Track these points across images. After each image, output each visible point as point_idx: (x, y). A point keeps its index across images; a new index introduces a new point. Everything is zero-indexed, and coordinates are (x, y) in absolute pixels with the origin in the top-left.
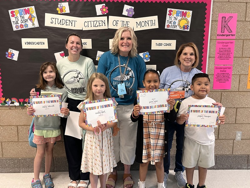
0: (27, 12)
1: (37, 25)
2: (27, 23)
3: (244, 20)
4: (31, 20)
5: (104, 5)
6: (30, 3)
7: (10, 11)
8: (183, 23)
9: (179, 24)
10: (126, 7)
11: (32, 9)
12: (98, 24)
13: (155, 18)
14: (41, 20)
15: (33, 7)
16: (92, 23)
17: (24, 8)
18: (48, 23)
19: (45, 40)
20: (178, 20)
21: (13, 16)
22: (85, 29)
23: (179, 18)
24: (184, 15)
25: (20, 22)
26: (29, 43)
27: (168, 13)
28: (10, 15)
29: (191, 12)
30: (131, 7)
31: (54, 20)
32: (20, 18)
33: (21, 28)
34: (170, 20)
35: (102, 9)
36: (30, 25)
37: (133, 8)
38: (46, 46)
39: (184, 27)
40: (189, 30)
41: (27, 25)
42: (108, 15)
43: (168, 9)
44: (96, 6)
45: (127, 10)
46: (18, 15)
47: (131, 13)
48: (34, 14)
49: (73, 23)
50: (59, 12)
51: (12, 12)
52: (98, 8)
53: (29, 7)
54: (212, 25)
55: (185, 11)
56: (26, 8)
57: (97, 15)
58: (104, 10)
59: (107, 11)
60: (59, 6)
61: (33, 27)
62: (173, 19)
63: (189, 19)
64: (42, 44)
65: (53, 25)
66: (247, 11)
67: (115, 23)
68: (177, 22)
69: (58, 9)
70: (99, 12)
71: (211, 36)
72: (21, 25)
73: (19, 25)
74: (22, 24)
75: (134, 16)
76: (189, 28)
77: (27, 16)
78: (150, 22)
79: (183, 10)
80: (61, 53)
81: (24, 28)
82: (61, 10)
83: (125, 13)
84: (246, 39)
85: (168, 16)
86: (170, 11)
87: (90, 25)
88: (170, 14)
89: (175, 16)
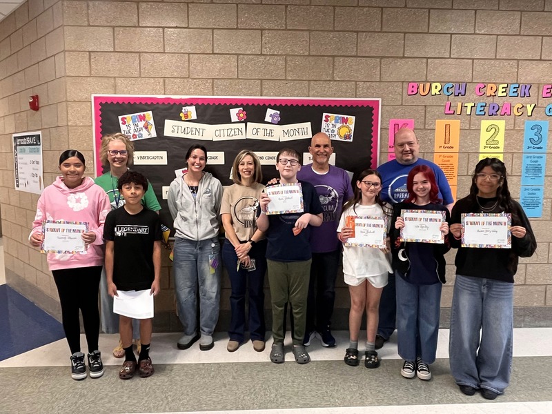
0: (143, 118)
1: (154, 134)
2: (141, 132)
3: (422, 127)
4: (146, 127)
5: (242, 108)
6: (146, 107)
7: (120, 117)
8: (344, 131)
9: (339, 133)
10: (270, 112)
11: (149, 115)
12: (233, 133)
13: (308, 125)
14: (160, 127)
15: (150, 113)
16: (226, 131)
17: (139, 114)
18: (168, 132)
19: (164, 154)
20: (337, 127)
21: (124, 123)
22: (215, 139)
23: (339, 125)
24: (345, 121)
25: (132, 131)
26: (143, 158)
27: (324, 118)
28: (121, 122)
29: (354, 118)
30: (275, 111)
31: (176, 128)
32: (132, 126)
33: (134, 138)
34: (327, 128)
35: (238, 115)
36: (145, 135)
37: (279, 112)
38: (164, 162)
39: (346, 137)
40: (351, 140)
41: (141, 134)
42: (245, 122)
43: (324, 114)
44: (231, 110)
45: (271, 116)
46: (131, 123)
47: (275, 119)
48: (151, 121)
49: (201, 131)
50: (183, 119)
51: (123, 119)
52: (234, 113)
53: (145, 113)
54: (381, 134)
55: (346, 116)
56: (142, 114)
57: (233, 121)
58: (241, 115)
59: (246, 117)
60: (183, 111)
61: (149, 137)
62: (330, 126)
63: (352, 127)
64: (159, 158)
65: (175, 135)
66: (427, 116)
67: (255, 131)
68: (336, 130)
69: (181, 115)
70: (234, 118)
71: (381, 148)
72: (134, 135)
73: (131, 135)
74: (135, 133)
75: (280, 123)
76: (352, 138)
77: (141, 124)
78: (300, 131)
79: (343, 116)
80: (183, 169)
81: (138, 139)
82: (186, 116)
83: (268, 119)
84: (427, 153)
85: (324, 123)
86: (327, 117)
87: (222, 135)
88: (327, 121)
89: (333, 122)
